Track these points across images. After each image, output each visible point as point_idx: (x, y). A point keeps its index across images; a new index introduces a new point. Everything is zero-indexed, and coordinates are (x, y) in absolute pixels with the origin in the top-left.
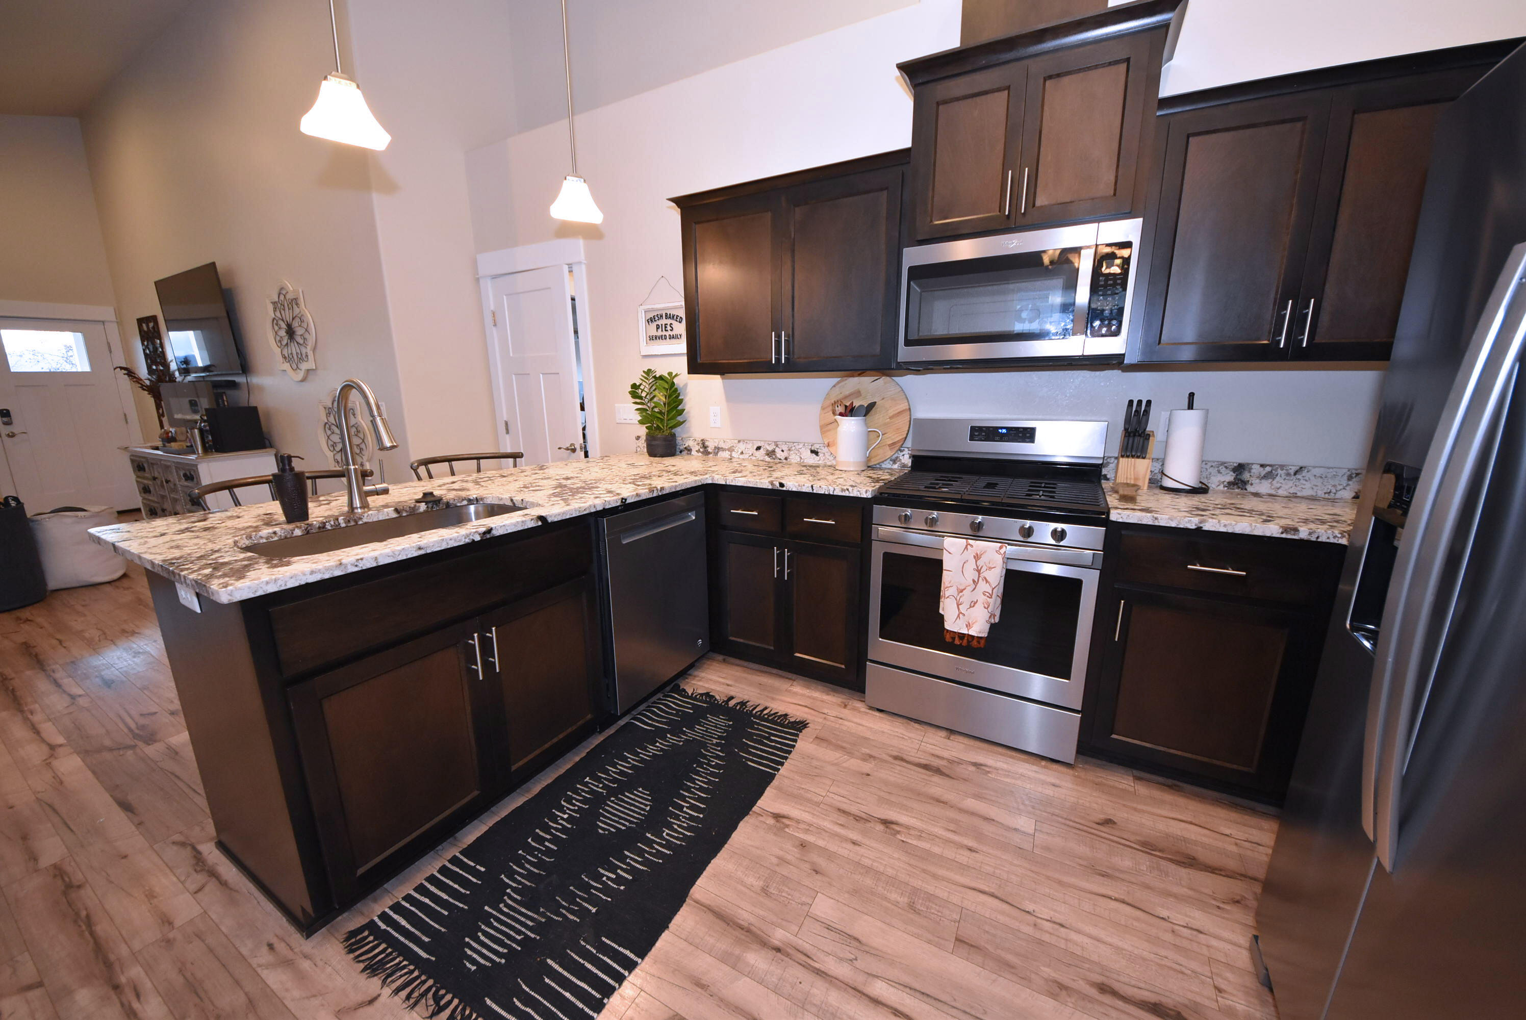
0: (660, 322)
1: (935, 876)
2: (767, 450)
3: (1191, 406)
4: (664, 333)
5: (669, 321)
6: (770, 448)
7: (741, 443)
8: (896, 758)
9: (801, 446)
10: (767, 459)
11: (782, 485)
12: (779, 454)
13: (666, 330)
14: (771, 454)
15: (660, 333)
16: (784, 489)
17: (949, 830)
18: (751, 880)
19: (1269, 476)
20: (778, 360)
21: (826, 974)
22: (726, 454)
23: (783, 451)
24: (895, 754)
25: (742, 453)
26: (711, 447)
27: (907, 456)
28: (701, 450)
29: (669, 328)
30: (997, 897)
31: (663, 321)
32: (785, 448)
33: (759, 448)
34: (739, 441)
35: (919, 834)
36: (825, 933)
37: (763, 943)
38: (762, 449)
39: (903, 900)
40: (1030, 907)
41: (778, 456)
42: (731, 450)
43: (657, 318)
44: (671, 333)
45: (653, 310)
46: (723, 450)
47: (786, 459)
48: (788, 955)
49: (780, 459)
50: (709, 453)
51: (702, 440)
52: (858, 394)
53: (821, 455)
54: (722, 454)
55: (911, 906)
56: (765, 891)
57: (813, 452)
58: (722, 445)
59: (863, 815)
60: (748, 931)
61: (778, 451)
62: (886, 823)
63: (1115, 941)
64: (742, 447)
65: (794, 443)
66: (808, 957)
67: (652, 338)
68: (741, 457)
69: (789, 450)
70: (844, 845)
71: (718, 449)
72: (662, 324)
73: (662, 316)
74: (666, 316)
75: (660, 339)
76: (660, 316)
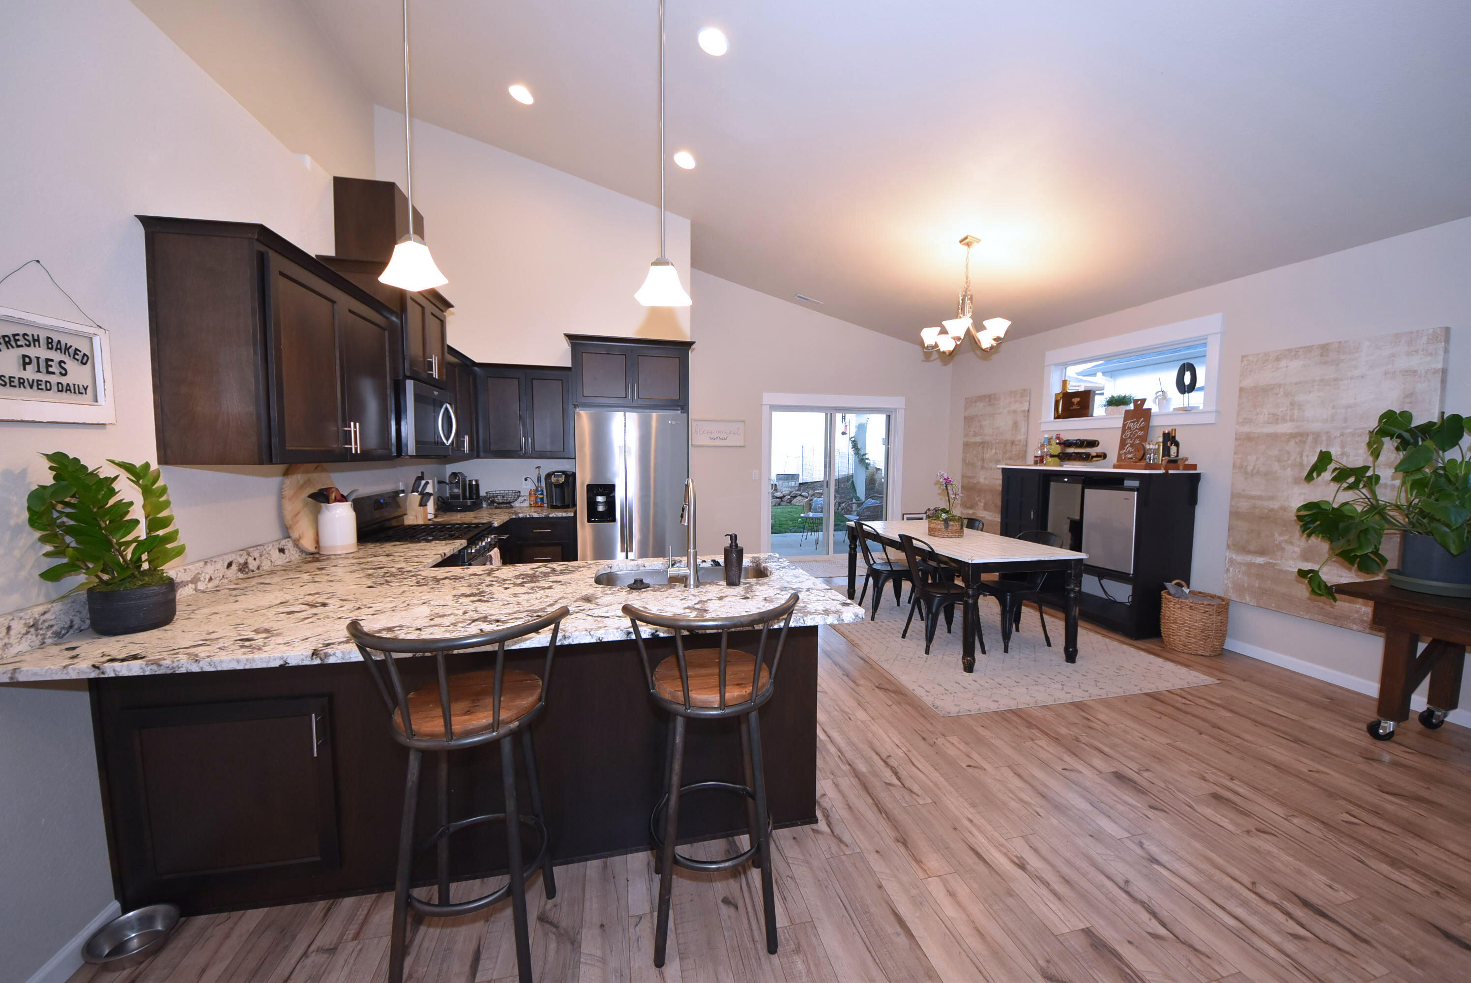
0: (32, 352)
2: (240, 564)
4: (43, 377)
5: (56, 356)
6: (242, 561)
7: (209, 565)
9: (269, 547)
10: (240, 575)
12: (252, 565)
13: (48, 372)
14: (244, 567)
15: (30, 374)
22: (191, 590)
23: (255, 559)
25: (211, 579)
29: (55, 368)
31: (40, 352)
32: (256, 554)
33: (230, 565)
34: (206, 563)
38: (233, 565)
41: (251, 567)
42: (195, 580)
43: (22, 342)
44: (64, 380)
45: (20, 322)
46: (183, 585)
47: (258, 568)
49: (252, 571)
53: (286, 551)
57: (280, 550)
58: (182, 577)
61: (250, 560)
64: (210, 570)
65: (264, 546)
67: (7, 382)
68: (211, 585)
69: (261, 556)
72: (38, 358)
73: (38, 340)
74: (48, 343)
75: (31, 387)
76: (30, 338)
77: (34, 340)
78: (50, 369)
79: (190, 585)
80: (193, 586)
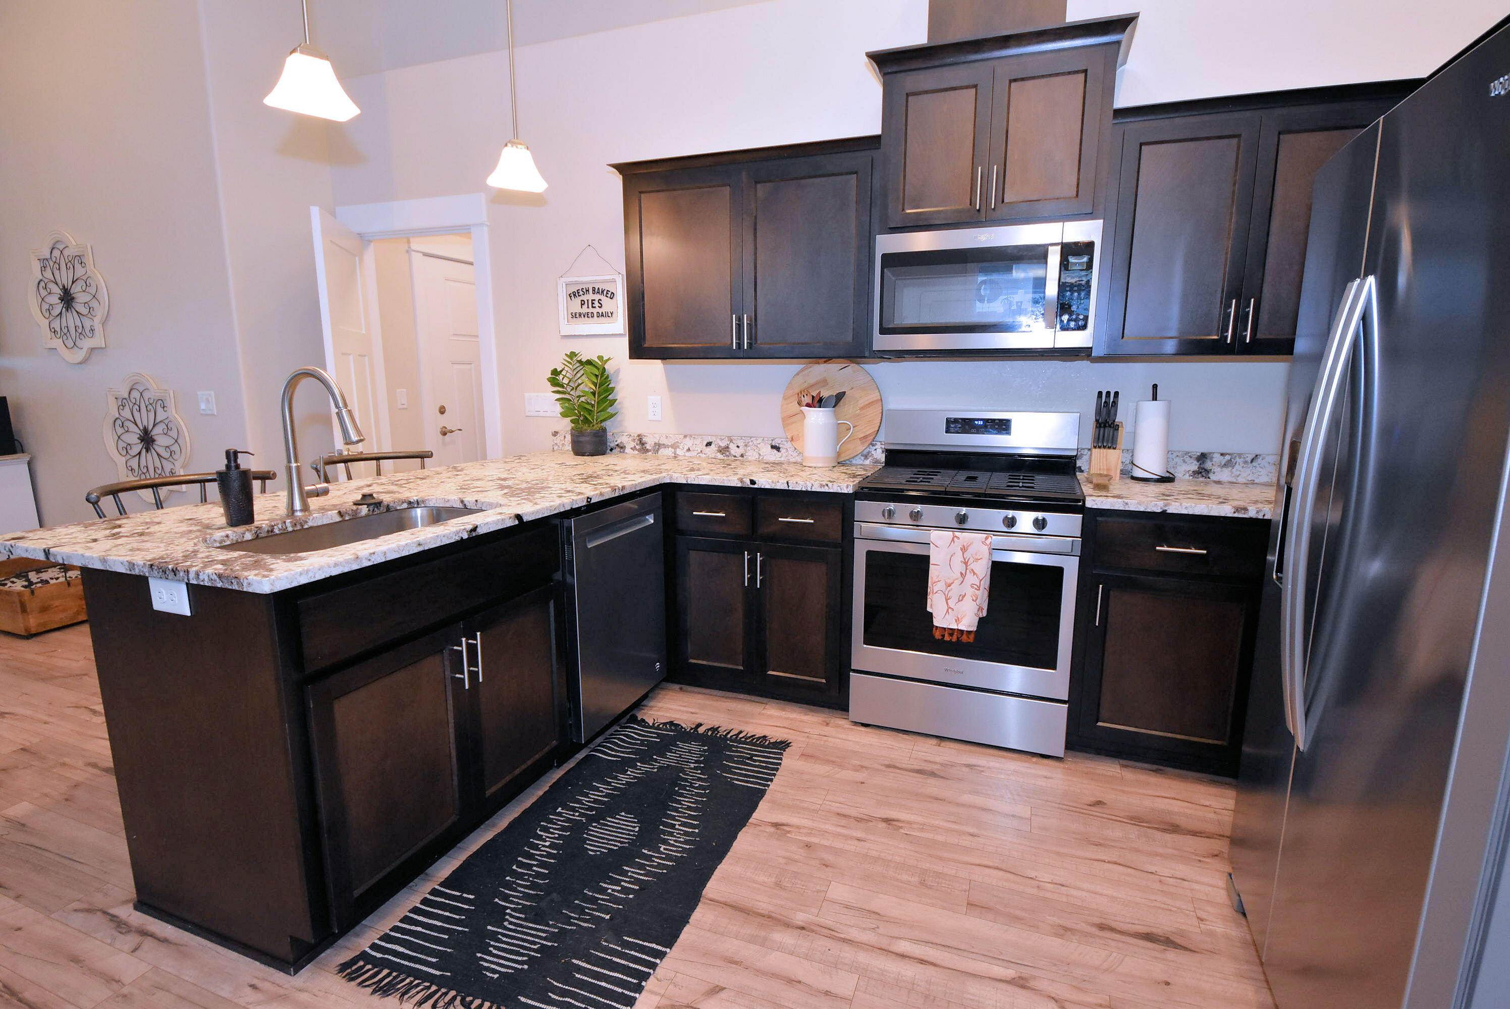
0: (585, 298)
1: (941, 858)
2: (719, 447)
3: (1155, 398)
4: (591, 310)
5: (597, 297)
6: (723, 444)
7: (688, 439)
8: (888, 766)
9: (760, 441)
10: (720, 456)
11: (753, 482)
12: (733, 450)
13: (593, 307)
14: (724, 450)
15: (585, 310)
16: (756, 486)
17: (949, 821)
18: (762, 878)
19: (1229, 464)
20: (740, 345)
21: (853, 941)
22: (669, 452)
23: (738, 447)
24: (887, 763)
25: (689, 450)
26: (650, 444)
27: (879, 451)
28: (638, 447)
29: (597, 304)
30: (1001, 869)
31: (590, 296)
32: (741, 443)
33: (709, 444)
34: (685, 436)
35: (921, 827)
36: (845, 911)
37: (788, 925)
38: (713, 445)
39: (915, 880)
40: (1033, 874)
41: (733, 452)
42: (675, 446)
43: (581, 293)
44: (600, 311)
45: (577, 283)
46: (665, 446)
47: (742, 456)
48: (813, 931)
49: (735, 456)
50: (648, 451)
51: (639, 436)
52: (824, 382)
53: (783, 451)
54: (663, 452)
55: (923, 883)
56: (778, 884)
57: (773, 447)
58: (663, 441)
59: (865, 817)
60: (769, 917)
61: (732, 446)
62: (887, 821)
63: (1110, 892)
64: (688, 443)
65: (751, 438)
66: (833, 930)
67: (574, 316)
68: (688, 454)
69: (746, 446)
70: (850, 842)
71: (658, 446)
72: (588, 300)
73: (588, 291)
74: (593, 290)
75: (584, 316)
76: (584, 290)
77: (586, 291)
78: (594, 305)
79: (670, 449)
80: (673, 450)
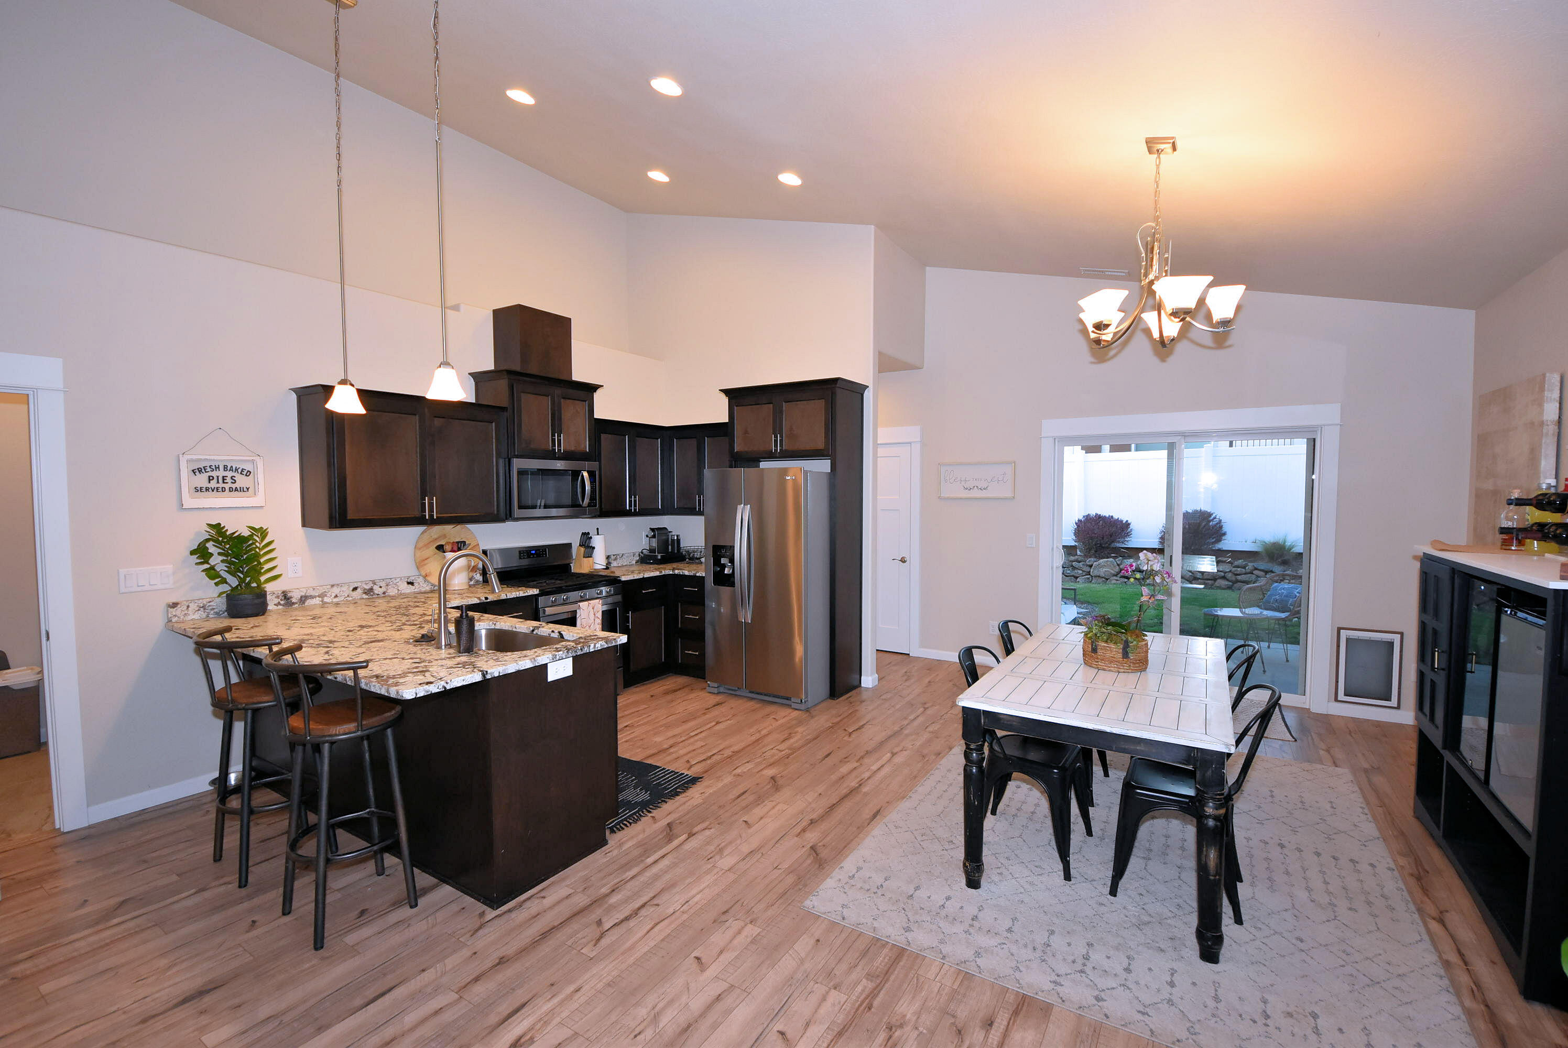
0: (214, 474)
2: (365, 589)
3: (598, 534)
4: (221, 485)
5: (229, 474)
6: (367, 587)
7: (335, 588)
9: (398, 580)
10: (365, 596)
12: (377, 590)
13: (224, 482)
14: (369, 591)
15: (213, 484)
19: (616, 559)
20: (431, 516)
22: (317, 601)
23: (381, 587)
25: (336, 596)
26: (295, 596)
28: (282, 602)
29: (228, 480)
31: (220, 473)
32: (383, 584)
33: (355, 589)
34: (333, 586)
38: (359, 590)
41: (376, 592)
42: (322, 596)
43: (209, 469)
44: (234, 486)
45: (203, 460)
46: (312, 597)
47: (384, 593)
49: (378, 595)
50: (294, 603)
51: (283, 592)
52: (444, 536)
53: (416, 585)
54: (309, 602)
57: (409, 583)
58: (311, 593)
61: (375, 587)
64: (335, 590)
65: (391, 579)
67: (199, 490)
68: (336, 600)
69: (387, 585)
71: (303, 599)
72: (218, 477)
73: (219, 468)
74: (225, 468)
75: (213, 491)
76: (214, 467)
77: (216, 468)
78: (225, 481)
79: (317, 598)
80: (320, 599)
